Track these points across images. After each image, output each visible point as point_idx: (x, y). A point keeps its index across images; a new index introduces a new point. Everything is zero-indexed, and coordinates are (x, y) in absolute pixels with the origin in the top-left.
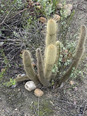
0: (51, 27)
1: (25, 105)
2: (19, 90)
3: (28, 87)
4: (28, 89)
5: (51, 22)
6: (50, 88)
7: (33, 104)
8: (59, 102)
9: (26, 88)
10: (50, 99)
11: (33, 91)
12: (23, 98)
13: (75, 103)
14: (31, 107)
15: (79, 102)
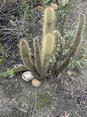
0: (49, 15)
1: (23, 95)
2: (16, 80)
3: (25, 77)
4: (25, 79)
5: (49, 10)
6: (48, 78)
7: (30, 94)
8: (56, 92)
9: (23, 78)
10: (48, 90)
11: (30, 81)
12: (21, 89)
13: (72, 93)
14: (28, 97)
15: (76, 92)
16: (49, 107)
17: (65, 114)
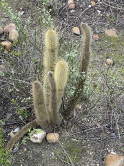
1: (47, 161)
2: (25, 149)
3: (36, 138)
5: (51, 32)
6: (62, 125)
7: (55, 154)
12: (38, 156)
14: (55, 159)
15: (102, 122)
16: (86, 155)
17: (109, 151)
